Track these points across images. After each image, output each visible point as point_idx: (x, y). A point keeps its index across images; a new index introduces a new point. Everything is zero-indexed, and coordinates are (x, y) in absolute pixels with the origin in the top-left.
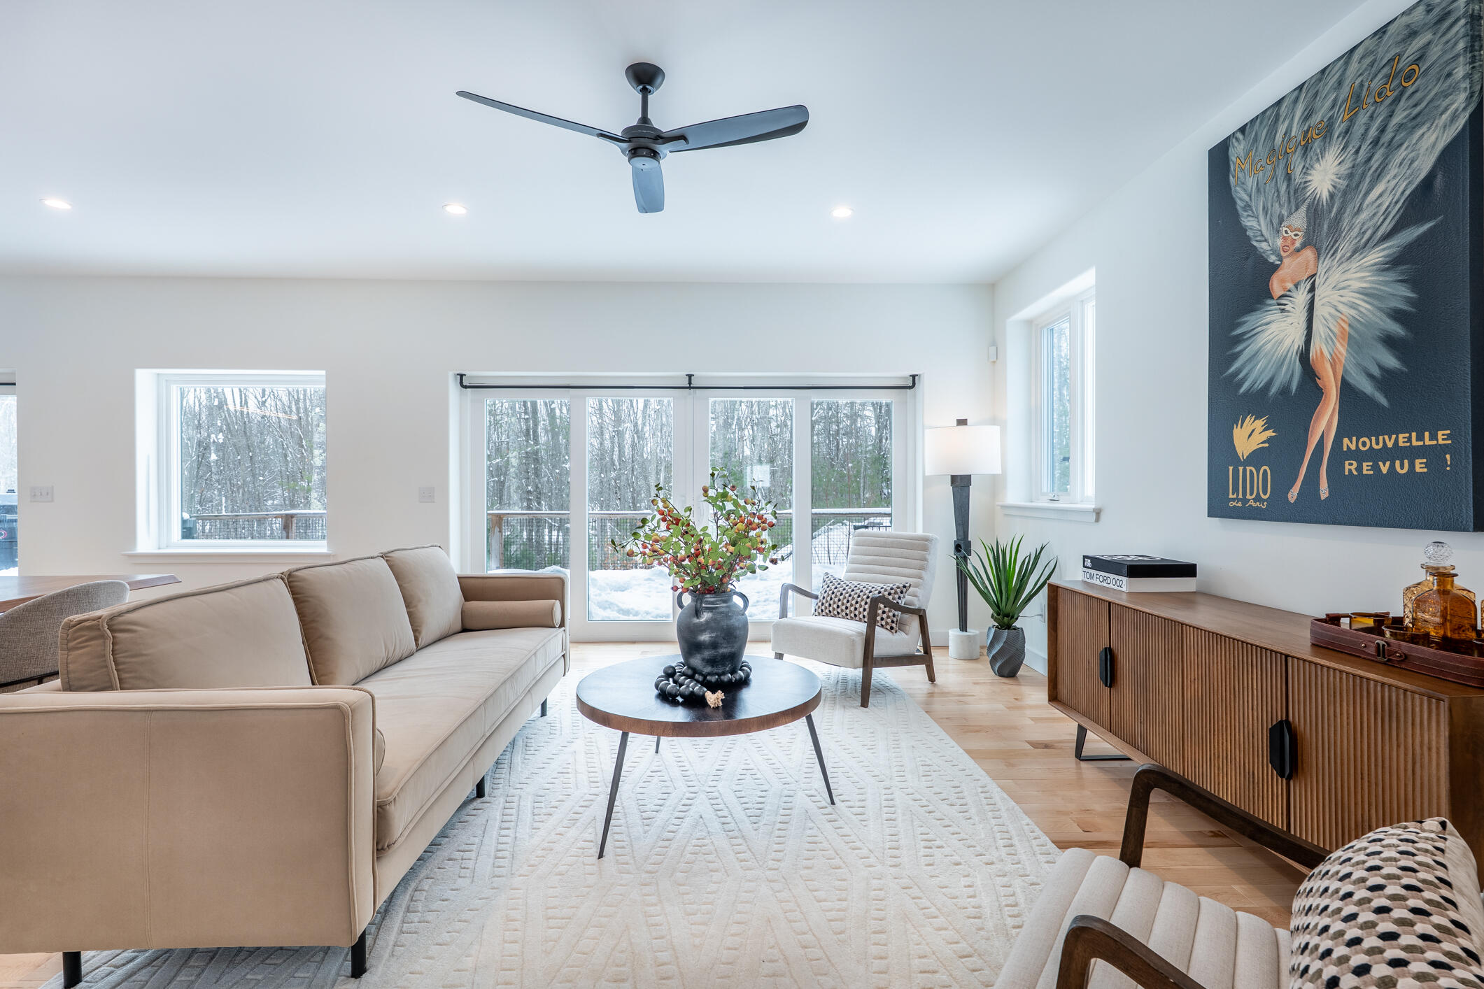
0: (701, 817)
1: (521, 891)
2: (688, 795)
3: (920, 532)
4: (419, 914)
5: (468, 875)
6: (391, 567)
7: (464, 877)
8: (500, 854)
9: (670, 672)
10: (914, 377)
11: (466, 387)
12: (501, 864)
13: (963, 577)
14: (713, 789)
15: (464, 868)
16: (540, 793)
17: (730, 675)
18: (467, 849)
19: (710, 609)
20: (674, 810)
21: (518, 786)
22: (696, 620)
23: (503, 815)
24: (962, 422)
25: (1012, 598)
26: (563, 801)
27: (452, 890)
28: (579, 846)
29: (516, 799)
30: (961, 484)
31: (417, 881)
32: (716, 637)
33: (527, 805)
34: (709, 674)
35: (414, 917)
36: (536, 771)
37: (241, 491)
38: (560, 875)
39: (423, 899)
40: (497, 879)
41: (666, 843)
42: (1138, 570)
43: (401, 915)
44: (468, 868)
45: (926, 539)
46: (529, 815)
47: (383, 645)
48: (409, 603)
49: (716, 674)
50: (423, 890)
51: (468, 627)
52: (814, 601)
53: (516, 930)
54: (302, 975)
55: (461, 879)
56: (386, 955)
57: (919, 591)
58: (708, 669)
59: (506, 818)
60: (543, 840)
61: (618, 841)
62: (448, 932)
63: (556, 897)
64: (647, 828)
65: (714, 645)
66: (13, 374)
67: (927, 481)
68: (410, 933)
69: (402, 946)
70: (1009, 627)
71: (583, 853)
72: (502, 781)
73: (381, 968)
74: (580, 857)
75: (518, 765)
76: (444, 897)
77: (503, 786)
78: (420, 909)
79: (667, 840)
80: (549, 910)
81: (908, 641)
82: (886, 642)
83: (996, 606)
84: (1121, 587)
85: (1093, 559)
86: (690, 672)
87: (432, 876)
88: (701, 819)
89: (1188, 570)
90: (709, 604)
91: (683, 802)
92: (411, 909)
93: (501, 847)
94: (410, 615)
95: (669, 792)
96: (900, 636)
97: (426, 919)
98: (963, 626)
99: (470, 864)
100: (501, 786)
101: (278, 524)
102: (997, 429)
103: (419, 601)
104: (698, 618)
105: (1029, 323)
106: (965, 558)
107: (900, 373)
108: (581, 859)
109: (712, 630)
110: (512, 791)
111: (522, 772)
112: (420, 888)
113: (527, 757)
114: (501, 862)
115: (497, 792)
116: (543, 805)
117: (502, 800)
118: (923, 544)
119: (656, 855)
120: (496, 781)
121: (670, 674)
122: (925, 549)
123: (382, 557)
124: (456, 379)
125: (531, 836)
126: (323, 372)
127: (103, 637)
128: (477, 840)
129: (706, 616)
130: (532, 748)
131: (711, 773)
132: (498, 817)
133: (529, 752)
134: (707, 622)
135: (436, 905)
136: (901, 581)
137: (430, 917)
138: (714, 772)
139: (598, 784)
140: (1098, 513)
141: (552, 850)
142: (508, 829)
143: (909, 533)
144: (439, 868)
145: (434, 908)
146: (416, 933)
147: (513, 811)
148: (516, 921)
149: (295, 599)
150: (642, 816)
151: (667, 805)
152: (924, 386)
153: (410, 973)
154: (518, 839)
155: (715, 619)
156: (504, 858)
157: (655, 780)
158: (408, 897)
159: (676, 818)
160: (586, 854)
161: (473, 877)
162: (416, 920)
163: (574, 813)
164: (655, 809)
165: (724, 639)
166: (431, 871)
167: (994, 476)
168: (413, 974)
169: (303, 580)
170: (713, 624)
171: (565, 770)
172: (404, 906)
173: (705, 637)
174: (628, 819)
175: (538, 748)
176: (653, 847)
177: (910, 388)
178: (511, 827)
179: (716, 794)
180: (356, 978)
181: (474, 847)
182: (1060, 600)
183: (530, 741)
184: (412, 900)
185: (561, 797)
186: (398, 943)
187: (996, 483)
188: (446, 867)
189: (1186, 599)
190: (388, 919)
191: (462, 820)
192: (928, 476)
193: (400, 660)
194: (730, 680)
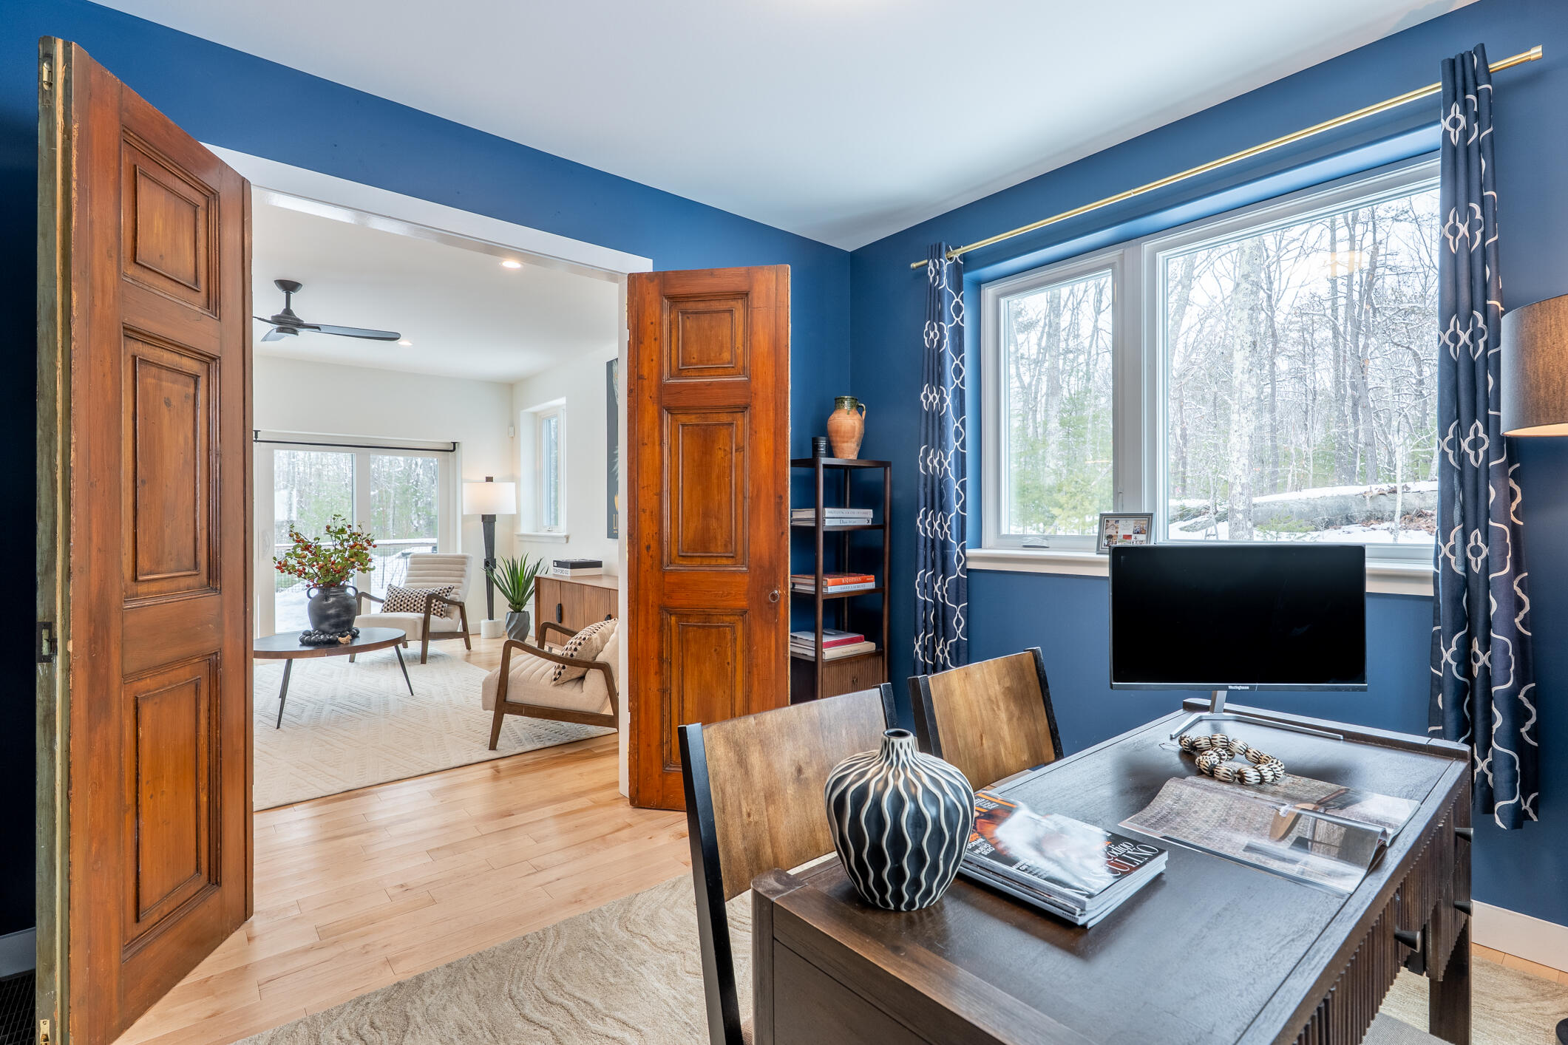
0: (333, 710)
3: (459, 552)
10: (454, 443)
13: (490, 582)
19: (334, 596)
20: (312, 711)
22: (325, 602)
24: (489, 479)
25: (521, 592)
30: (489, 521)
32: (338, 611)
42: (575, 565)
45: (464, 557)
52: (382, 604)
57: (459, 591)
67: (465, 518)
70: (519, 611)
79: (317, 718)
81: (453, 623)
82: (437, 623)
83: (512, 599)
84: (567, 574)
85: (558, 562)
86: (320, 632)
89: (597, 564)
90: (333, 593)
91: (316, 709)
95: (303, 708)
96: (447, 620)
98: (491, 617)
102: (513, 485)
105: (535, 414)
106: (492, 571)
107: (444, 439)
109: (335, 608)
118: (462, 561)
119: (314, 722)
121: (307, 634)
122: (464, 563)
129: (332, 600)
134: (333, 603)
136: (447, 585)
140: (567, 538)
143: (452, 554)
150: (292, 716)
152: (463, 451)
155: (337, 602)
165: (344, 613)
167: (513, 515)
170: (335, 605)
173: (331, 612)
177: (451, 451)
182: (541, 585)
187: (514, 520)
189: (599, 577)
192: (467, 515)
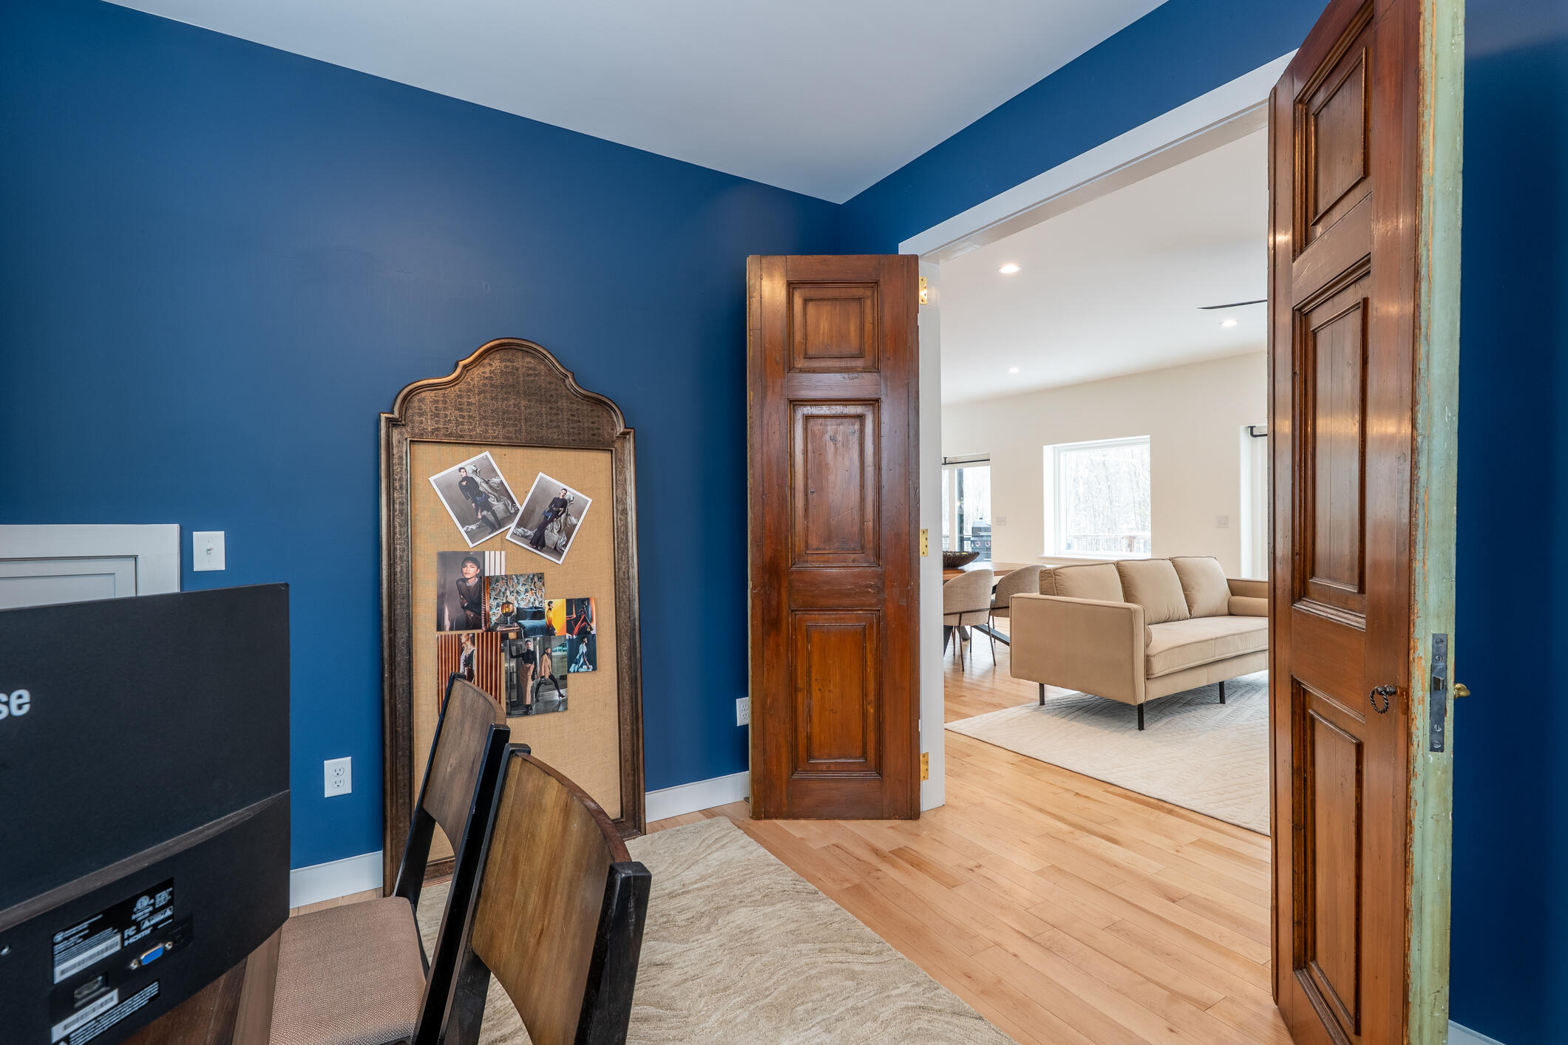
6: (1173, 566)
8: (1222, 722)
11: (1255, 436)
15: (1200, 720)
18: (1204, 716)
23: (1232, 712)
27: (1191, 724)
33: (1249, 712)
37: (1101, 516)
43: (1163, 723)
47: (1167, 608)
48: (1185, 589)
51: (1234, 613)
56: (1153, 730)
59: (1234, 713)
60: (1251, 724)
66: (989, 454)
76: (1186, 724)
78: (1173, 724)
93: (1224, 720)
94: (1186, 596)
99: (1204, 720)
101: (1125, 542)
103: (1193, 588)
112: (1175, 719)
116: (1260, 715)
117: (1235, 707)
123: (1171, 560)
124: (1247, 430)
125: (1244, 721)
126: (1148, 436)
127: (1052, 577)
128: (1211, 715)
132: (1228, 712)
135: (1181, 725)
142: (1232, 716)
144: (1187, 717)
146: (1168, 728)
149: (1120, 575)
154: (1235, 720)
158: (1169, 720)
161: (1203, 724)
162: (1170, 726)
169: (1123, 566)
172: (1166, 721)
178: (1234, 716)
180: (1141, 731)
181: (1209, 717)
186: (1160, 729)
188: (1191, 718)
193: (1179, 620)
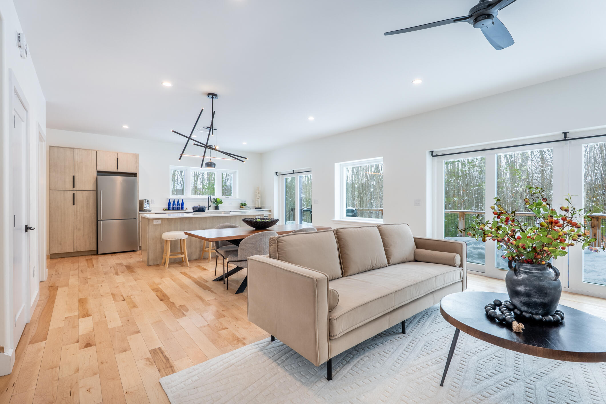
0: (513, 395)
1: (397, 381)
2: (511, 378)
4: (358, 369)
5: (381, 363)
6: (380, 231)
7: (380, 363)
8: (398, 361)
9: (497, 303)
11: (434, 156)
12: (396, 366)
14: (532, 382)
15: (382, 359)
16: (429, 342)
17: (541, 317)
18: (387, 352)
19: (526, 273)
20: (498, 382)
21: (422, 335)
22: (515, 278)
23: (408, 345)
26: (438, 350)
27: (373, 366)
28: (434, 375)
29: (417, 340)
31: (364, 356)
32: (530, 290)
33: (421, 345)
34: (525, 311)
35: (356, 369)
36: (433, 331)
38: (418, 383)
39: (362, 364)
40: (391, 370)
41: (482, 398)
43: (352, 366)
44: (383, 360)
46: (419, 350)
47: (370, 260)
48: (385, 245)
49: (530, 313)
50: (364, 361)
51: (417, 260)
53: (386, 397)
54: (316, 370)
55: (378, 363)
56: (340, 378)
58: (524, 308)
59: (409, 347)
60: (419, 364)
61: (455, 383)
62: (363, 382)
63: (411, 393)
64: (475, 384)
65: (528, 295)
66: (311, 168)
68: (351, 374)
69: (346, 377)
71: (434, 379)
72: (416, 330)
73: (336, 381)
74: (431, 380)
75: (426, 326)
76: (369, 367)
77: (415, 333)
78: (359, 367)
79: (483, 396)
80: (404, 396)
86: (511, 307)
87: (369, 356)
88: (513, 396)
90: (527, 269)
91: (506, 381)
92: (356, 366)
93: (400, 358)
94: (386, 251)
95: (500, 371)
97: (358, 372)
99: (385, 359)
100: (414, 332)
103: (391, 245)
104: (517, 276)
108: (431, 381)
109: (526, 285)
110: (418, 336)
111: (426, 329)
112: (363, 359)
113: (433, 324)
114: (397, 364)
115: (411, 334)
116: (427, 348)
117: (411, 338)
119: (472, 400)
120: (414, 329)
121: (497, 304)
123: (377, 227)
124: (430, 153)
125: (415, 360)
126: (382, 157)
127: (276, 243)
128: (392, 350)
129: (522, 276)
130: (437, 321)
131: (536, 372)
132: (405, 345)
133: (434, 322)
134: (523, 280)
135: (365, 369)
137: (360, 372)
138: (539, 373)
139: (460, 350)
141: (420, 370)
142: (407, 352)
144: (373, 355)
145: (363, 370)
146: (353, 375)
147: (413, 345)
148: (389, 393)
149: (338, 239)
150: (475, 376)
151: (494, 378)
153: (343, 389)
154: (408, 358)
155: (529, 279)
156: (399, 363)
157: (495, 361)
158: (358, 360)
159: (496, 387)
160: (435, 380)
161: (383, 365)
162: (355, 370)
163: (440, 358)
164: (486, 377)
165: (536, 292)
166: (370, 354)
168: (344, 390)
169: (341, 232)
170: (527, 282)
171: (447, 337)
172: (355, 363)
173: (521, 289)
174: (466, 374)
175: (440, 322)
176: (473, 396)
178: (409, 352)
179: (532, 387)
180: (328, 380)
181: (390, 353)
183: (438, 317)
184: (358, 362)
185: (438, 348)
186: (346, 376)
188: (376, 356)
190: (347, 365)
191: (391, 340)
193: (380, 268)
194: (541, 320)
